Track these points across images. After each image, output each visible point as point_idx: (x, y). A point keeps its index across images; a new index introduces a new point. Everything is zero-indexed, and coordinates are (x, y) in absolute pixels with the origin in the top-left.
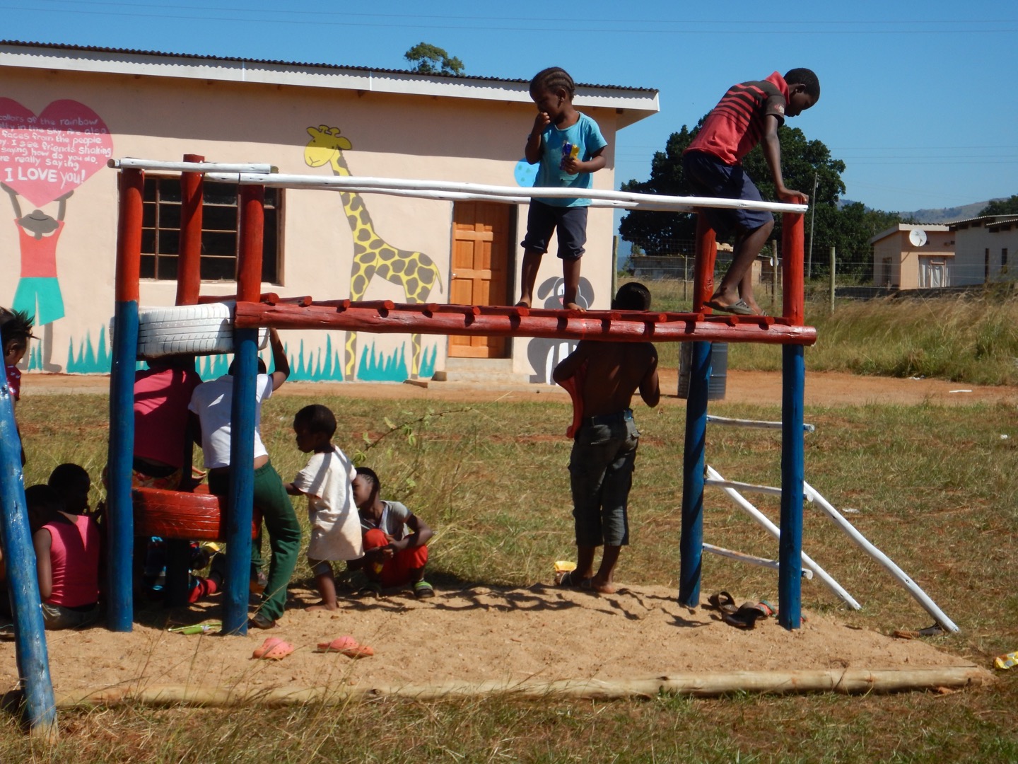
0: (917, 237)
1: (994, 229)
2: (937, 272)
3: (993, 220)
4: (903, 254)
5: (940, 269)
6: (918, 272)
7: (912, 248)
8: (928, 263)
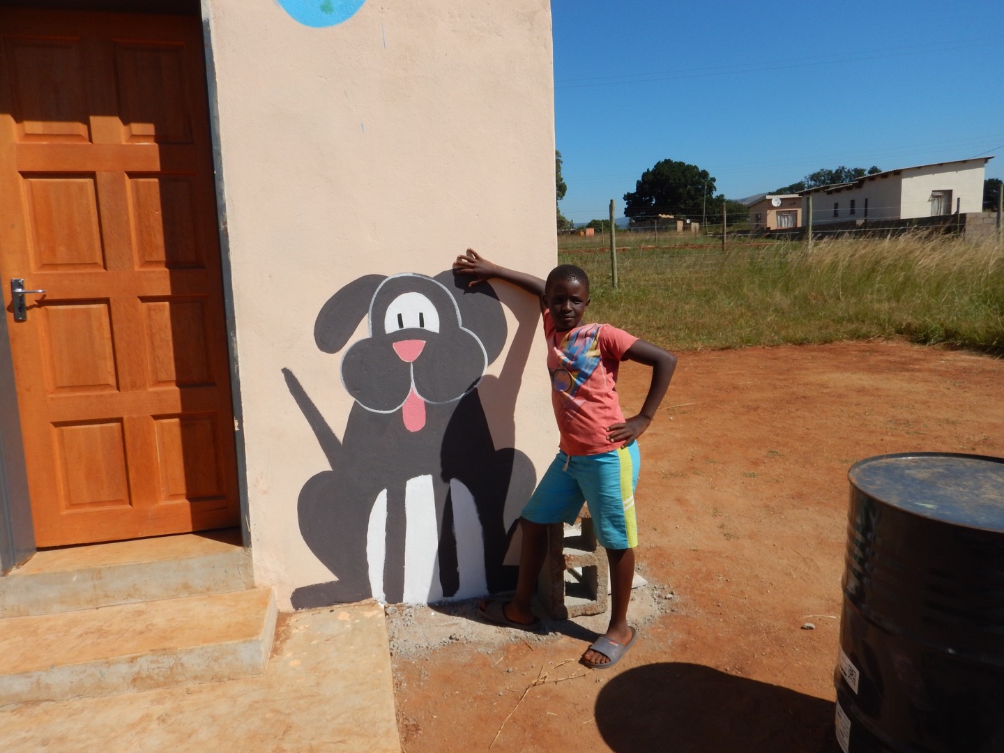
0: (776, 202)
1: (830, 193)
2: (786, 219)
3: (828, 187)
4: (768, 211)
5: (788, 218)
6: (776, 219)
7: (774, 208)
8: (781, 215)
